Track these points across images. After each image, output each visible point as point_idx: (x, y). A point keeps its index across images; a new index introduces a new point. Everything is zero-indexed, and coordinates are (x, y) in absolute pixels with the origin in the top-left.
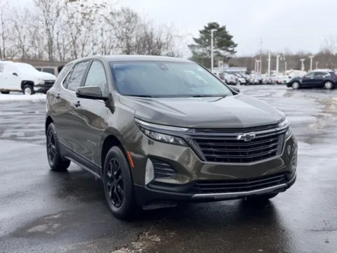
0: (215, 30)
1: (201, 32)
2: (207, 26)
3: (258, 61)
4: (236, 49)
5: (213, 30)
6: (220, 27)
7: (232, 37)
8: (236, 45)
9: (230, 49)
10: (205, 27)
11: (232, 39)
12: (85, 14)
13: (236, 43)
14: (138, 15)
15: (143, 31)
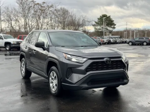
0: (105, 18)
1: (98, 19)
2: (102, 16)
3: (125, 33)
4: (115, 27)
5: (104, 18)
6: (108, 16)
7: (113, 21)
8: (115, 25)
9: (112, 27)
10: (101, 16)
11: (114, 22)
12: (42, 10)
13: (115, 24)
14: (68, 11)
15: (71, 19)
